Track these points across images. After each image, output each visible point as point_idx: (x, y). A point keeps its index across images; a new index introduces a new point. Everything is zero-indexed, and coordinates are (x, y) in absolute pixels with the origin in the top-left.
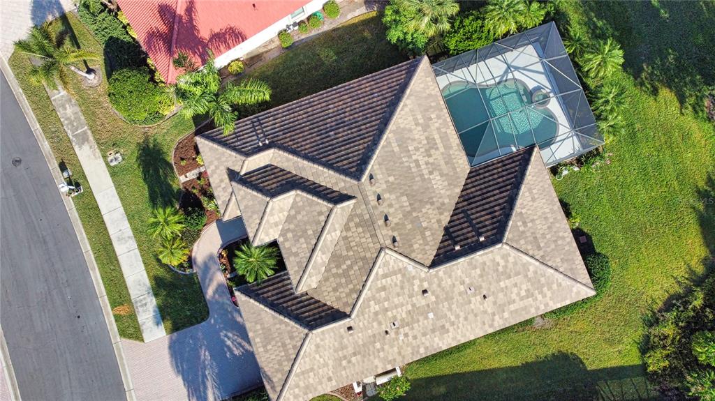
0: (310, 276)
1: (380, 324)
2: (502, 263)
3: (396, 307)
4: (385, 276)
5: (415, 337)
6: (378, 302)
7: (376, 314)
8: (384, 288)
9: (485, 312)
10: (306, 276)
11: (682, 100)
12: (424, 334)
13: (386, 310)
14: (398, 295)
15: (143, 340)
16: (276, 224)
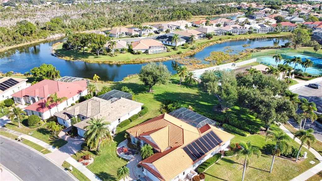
0: (89, 113)
1: (107, 114)
2: (123, 101)
3: (108, 110)
4: (103, 106)
5: (115, 115)
6: (104, 110)
7: (105, 112)
8: (104, 108)
9: (126, 109)
10: (88, 114)
11: (142, 93)
12: (117, 114)
13: (106, 111)
14: (107, 108)
15: (51, 152)
16: (78, 112)
